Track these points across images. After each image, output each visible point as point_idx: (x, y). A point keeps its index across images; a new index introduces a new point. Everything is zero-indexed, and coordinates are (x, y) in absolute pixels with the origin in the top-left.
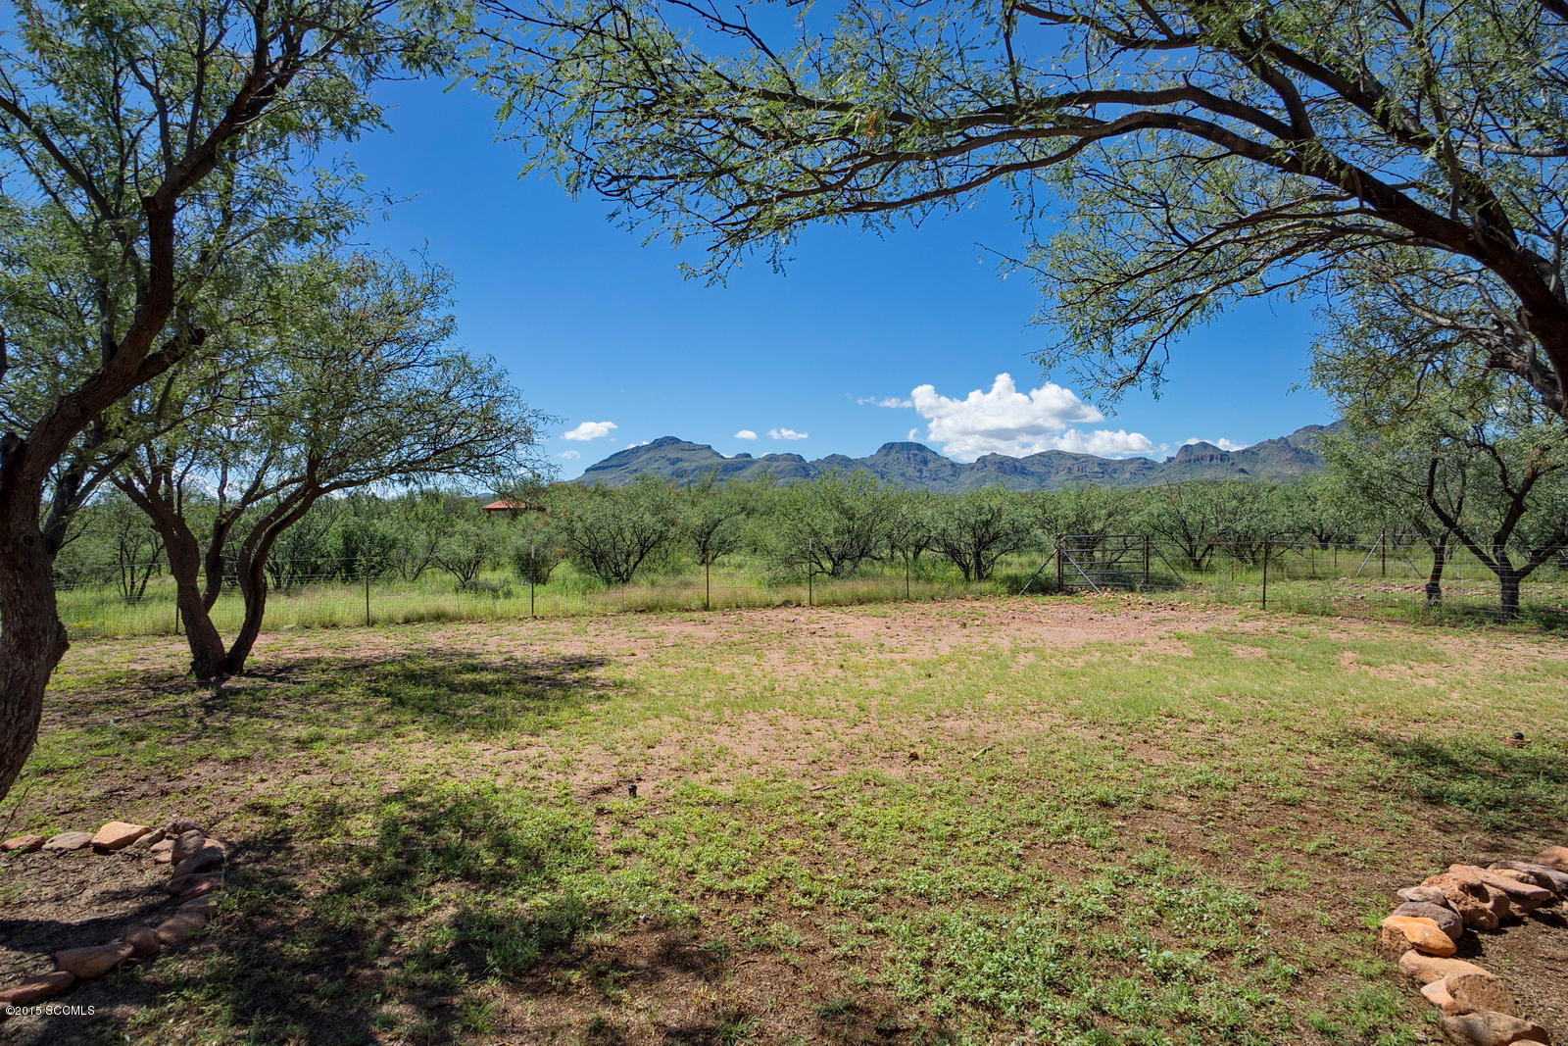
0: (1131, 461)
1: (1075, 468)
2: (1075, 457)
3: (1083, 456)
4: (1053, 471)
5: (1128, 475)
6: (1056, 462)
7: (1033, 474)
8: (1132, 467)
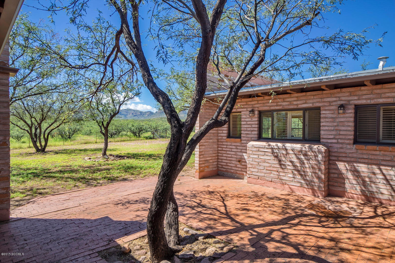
0: (148, 112)
1: (134, 113)
2: (134, 111)
3: (136, 110)
4: (128, 114)
5: (147, 115)
6: (129, 111)
7: (123, 114)
8: (148, 113)
